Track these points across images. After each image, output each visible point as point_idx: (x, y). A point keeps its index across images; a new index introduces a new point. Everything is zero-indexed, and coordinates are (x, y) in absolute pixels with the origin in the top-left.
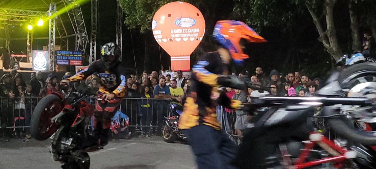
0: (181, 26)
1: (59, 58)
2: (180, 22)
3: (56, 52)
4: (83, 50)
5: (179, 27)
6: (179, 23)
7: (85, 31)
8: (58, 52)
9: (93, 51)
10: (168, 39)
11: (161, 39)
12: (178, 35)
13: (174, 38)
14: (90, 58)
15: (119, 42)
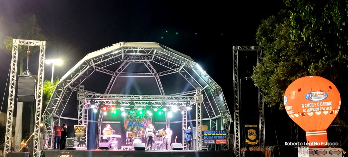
0: (312, 100)
1: (206, 137)
2: (310, 96)
3: (203, 132)
5: (310, 101)
6: (310, 97)
7: (228, 112)
8: (205, 133)
9: (237, 129)
10: (301, 114)
11: (293, 114)
12: (309, 109)
13: (306, 112)
14: (235, 136)
15: (262, 120)
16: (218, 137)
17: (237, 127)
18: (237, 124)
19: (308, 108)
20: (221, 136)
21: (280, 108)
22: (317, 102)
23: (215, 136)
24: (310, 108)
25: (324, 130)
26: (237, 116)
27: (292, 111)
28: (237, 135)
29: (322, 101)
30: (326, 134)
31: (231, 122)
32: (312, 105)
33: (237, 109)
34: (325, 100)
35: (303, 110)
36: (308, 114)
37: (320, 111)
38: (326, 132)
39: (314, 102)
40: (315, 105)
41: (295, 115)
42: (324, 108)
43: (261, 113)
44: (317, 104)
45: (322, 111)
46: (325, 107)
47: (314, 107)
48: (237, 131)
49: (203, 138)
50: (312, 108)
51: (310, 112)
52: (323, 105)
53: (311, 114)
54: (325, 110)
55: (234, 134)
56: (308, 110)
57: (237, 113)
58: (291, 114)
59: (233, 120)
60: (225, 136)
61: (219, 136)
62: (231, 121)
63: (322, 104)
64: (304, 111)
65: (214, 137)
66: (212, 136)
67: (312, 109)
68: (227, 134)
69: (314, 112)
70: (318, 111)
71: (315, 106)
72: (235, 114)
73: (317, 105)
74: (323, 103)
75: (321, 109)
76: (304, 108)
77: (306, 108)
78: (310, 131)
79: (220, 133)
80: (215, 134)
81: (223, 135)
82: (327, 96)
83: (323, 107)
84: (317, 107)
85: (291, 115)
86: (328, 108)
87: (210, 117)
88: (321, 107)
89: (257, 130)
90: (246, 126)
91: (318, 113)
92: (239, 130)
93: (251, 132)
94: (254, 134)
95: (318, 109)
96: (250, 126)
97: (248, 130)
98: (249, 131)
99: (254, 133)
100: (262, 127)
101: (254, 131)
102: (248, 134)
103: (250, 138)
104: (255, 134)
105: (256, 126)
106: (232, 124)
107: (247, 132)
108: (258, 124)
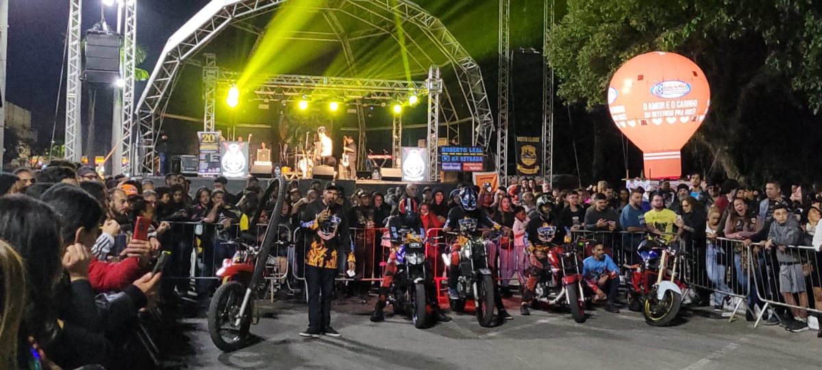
0: (663, 96)
1: (445, 159)
2: (660, 89)
3: (439, 149)
4: (486, 144)
5: (659, 97)
6: (659, 91)
7: (488, 112)
8: (443, 149)
9: (502, 146)
10: (639, 122)
11: (625, 121)
12: (656, 113)
13: (650, 119)
14: (498, 159)
15: (547, 128)
16: (468, 158)
17: (502, 141)
18: (503, 135)
19: (655, 111)
20: (473, 156)
21: (587, 108)
22: (671, 100)
23: (461, 157)
24: (658, 110)
25: (677, 150)
26: (503, 121)
27: (624, 114)
28: (502, 155)
29: (681, 98)
30: (679, 157)
31: (493, 132)
32: (662, 105)
33: (503, 108)
34: (686, 97)
35: (645, 113)
36: (654, 121)
37: (674, 116)
38: (679, 153)
39: (665, 100)
40: (667, 105)
41: (629, 122)
42: (683, 111)
43: (547, 116)
44: (670, 104)
45: (679, 117)
46: (684, 109)
47: (665, 109)
48: (502, 148)
49: (440, 159)
50: (661, 110)
51: (657, 118)
52: (681, 106)
53: (658, 122)
54: (684, 116)
55: (496, 153)
56: (654, 114)
57: (504, 114)
58: (621, 121)
59: (497, 128)
60: (479, 156)
61: (469, 156)
62: (493, 129)
63: (679, 104)
64: (647, 115)
65: (459, 159)
66: (457, 157)
67: (660, 112)
68: (485, 153)
69: (665, 117)
70: (671, 117)
71: (667, 107)
72: (500, 115)
73: (670, 106)
74: (682, 102)
75: (678, 112)
76: (648, 111)
77: (650, 111)
78: (653, 152)
79: (470, 151)
80: (463, 152)
81: (476, 156)
82: (688, 90)
83: (681, 109)
84: (671, 109)
85: (620, 123)
86: (689, 112)
87: (448, 119)
88: (678, 109)
89: (538, 146)
90: (520, 139)
91: (671, 121)
92: (506, 146)
93: (528, 151)
94: (532, 155)
95: (671, 113)
96: (526, 139)
97: (522, 146)
98: (524, 149)
99: (532, 153)
100: (547, 142)
101: (532, 149)
102: (522, 154)
103: (525, 161)
104: (534, 154)
105: (536, 140)
106: (494, 135)
107: (521, 152)
108: (540, 135)
